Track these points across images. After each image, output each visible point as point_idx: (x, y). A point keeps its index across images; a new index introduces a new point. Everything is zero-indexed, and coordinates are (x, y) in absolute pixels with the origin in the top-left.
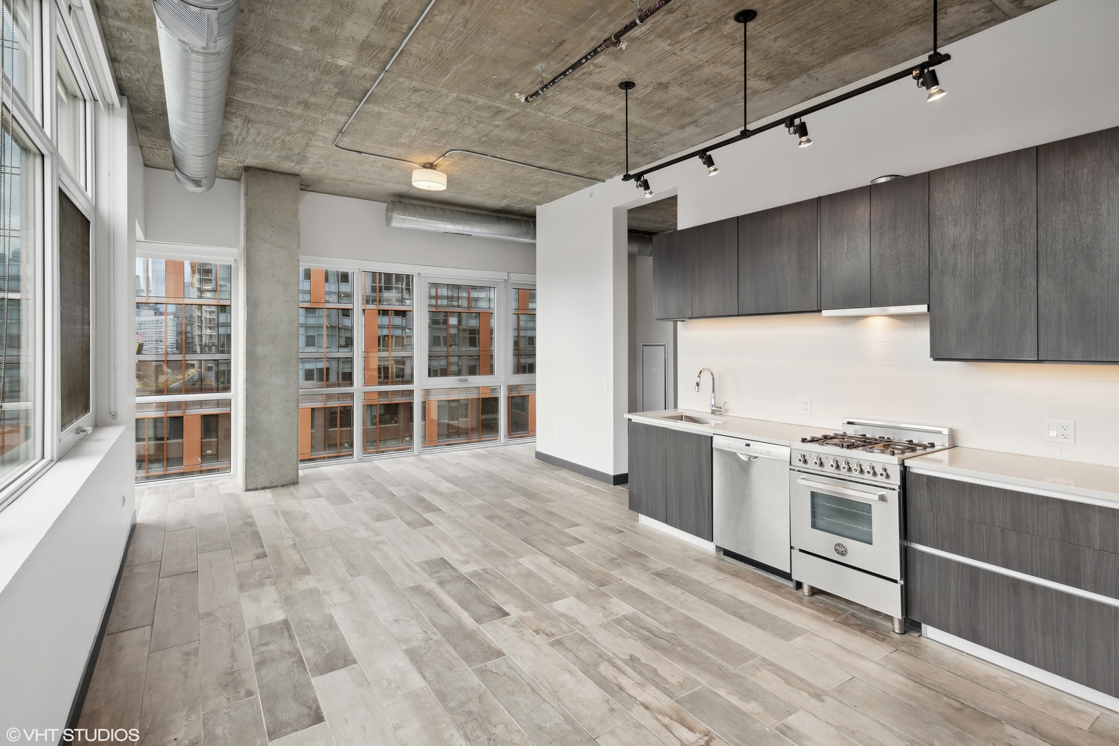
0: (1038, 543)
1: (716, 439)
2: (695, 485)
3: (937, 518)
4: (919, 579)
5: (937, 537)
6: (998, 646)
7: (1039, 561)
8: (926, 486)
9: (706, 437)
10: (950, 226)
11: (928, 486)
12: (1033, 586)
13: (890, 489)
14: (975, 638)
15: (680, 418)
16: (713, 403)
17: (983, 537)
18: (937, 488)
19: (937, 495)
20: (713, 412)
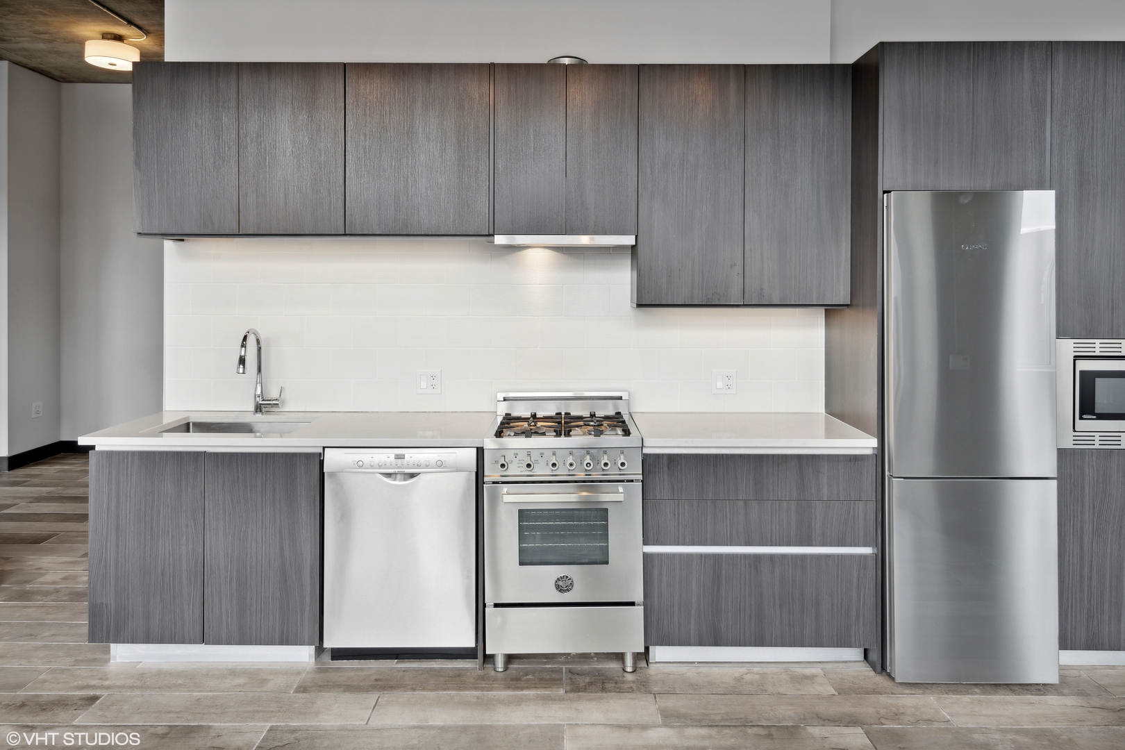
0: (777, 508)
1: (330, 456)
2: (282, 549)
3: (679, 506)
4: (656, 590)
5: (678, 530)
6: (740, 639)
7: (777, 527)
8: (666, 469)
9: (308, 456)
10: (661, 139)
11: (669, 468)
12: (772, 557)
13: (628, 481)
14: (717, 641)
15: (184, 428)
16: (259, 392)
17: (726, 516)
18: (679, 467)
19: (679, 477)
20: (258, 408)
